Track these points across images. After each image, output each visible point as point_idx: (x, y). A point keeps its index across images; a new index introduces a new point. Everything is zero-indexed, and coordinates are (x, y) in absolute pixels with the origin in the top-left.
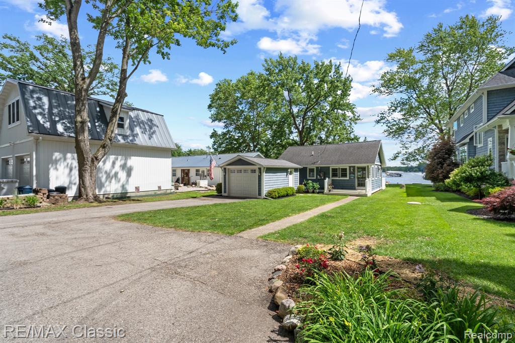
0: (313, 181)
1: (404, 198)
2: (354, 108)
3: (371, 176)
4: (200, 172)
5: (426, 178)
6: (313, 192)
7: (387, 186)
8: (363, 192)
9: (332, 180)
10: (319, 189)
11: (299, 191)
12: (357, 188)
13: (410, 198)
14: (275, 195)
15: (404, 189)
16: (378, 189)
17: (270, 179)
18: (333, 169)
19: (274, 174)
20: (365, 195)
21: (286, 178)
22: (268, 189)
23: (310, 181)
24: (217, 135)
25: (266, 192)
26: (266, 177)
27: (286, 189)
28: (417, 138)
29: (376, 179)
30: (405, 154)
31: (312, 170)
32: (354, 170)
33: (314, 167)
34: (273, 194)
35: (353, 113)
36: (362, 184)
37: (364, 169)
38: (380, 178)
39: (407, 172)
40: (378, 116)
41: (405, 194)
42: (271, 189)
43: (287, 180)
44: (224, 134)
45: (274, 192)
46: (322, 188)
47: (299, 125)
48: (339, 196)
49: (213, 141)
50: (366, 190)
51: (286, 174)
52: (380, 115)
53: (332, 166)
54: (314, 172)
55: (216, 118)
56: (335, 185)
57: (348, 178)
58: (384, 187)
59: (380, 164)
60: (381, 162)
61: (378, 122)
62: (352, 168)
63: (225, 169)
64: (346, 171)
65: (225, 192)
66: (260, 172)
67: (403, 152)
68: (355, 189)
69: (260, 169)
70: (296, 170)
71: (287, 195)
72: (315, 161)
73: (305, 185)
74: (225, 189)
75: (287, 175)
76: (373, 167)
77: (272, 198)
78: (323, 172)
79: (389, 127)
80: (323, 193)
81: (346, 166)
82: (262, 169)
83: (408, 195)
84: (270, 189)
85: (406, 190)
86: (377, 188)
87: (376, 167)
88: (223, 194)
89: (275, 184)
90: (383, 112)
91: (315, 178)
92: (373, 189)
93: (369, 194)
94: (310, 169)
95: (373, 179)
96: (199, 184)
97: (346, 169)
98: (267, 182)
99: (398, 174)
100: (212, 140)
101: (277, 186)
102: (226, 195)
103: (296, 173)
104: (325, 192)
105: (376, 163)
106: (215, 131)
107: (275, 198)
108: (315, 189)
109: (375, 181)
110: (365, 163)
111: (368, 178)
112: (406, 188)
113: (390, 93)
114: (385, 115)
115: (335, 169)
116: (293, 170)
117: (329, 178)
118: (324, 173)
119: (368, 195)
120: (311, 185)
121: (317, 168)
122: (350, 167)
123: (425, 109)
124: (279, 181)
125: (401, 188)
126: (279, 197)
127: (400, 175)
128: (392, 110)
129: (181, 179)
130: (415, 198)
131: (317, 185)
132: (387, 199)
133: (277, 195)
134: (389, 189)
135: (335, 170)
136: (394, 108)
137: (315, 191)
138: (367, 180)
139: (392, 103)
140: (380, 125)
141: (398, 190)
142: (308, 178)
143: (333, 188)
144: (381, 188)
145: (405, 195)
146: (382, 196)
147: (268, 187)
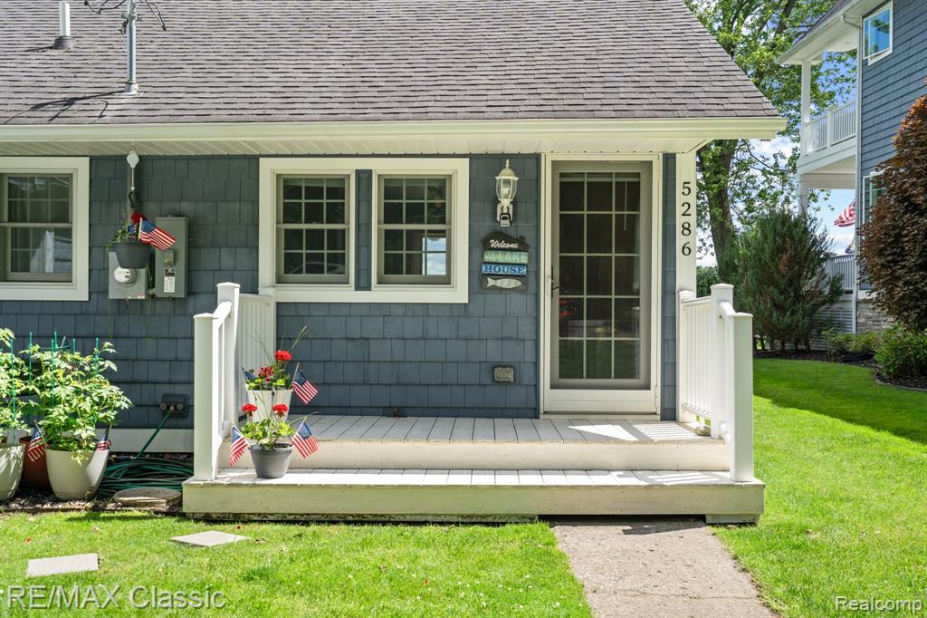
18: (290, 188)
32: (526, 197)
37: (625, 187)
57: (459, 293)
62: (503, 178)
68: (528, 411)
91: (78, 290)
104: (206, 472)
117: (250, 287)
118: (193, 230)
121: (105, 165)
122: (484, 165)
131: (85, 386)
135: (314, 204)
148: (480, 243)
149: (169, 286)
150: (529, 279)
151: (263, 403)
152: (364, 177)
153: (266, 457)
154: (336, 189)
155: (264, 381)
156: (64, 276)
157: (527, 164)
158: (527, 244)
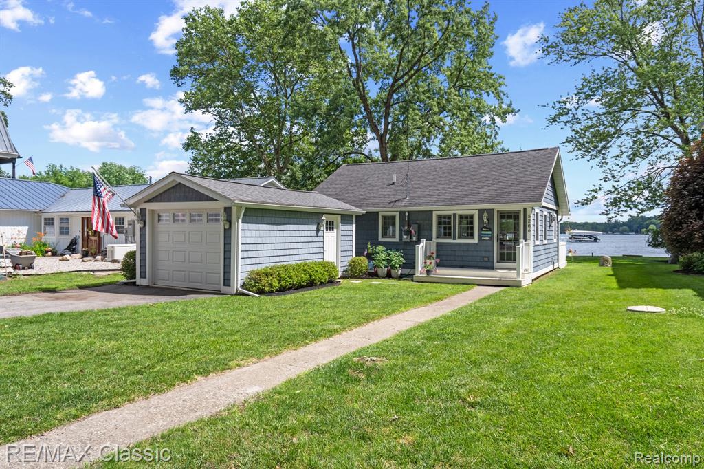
0: (389, 246)
1: (614, 292)
2: (500, 85)
3: (531, 234)
4: (126, 225)
5: (655, 244)
6: (389, 276)
7: (569, 259)
8: (511, 275)
9: (438, 245)
10: (402, 266)
11: (353, 273)
12: (496, 264)
13: (628, 291)
14: (271, 285)
15: (608, 269)
16: (550, 268)
17: (260, 240)
18: (439, 217)
19: (275, 227)
20: (517, 284)
21: (316, 239)
22: (249, 268)
23: (381, 248)
24: (201, 143)
25: (245, 275)
26: (244, 233)
27: (306, 268)
28: (635, 156)
29: (545, 242)
30: (611, 192)
31: (389, 220)
32: (491, 219)
33: (393, 211)
34: (264, 282)
35: (498, 95)
36: (509, 256)
37: (515, 216)
38: (555, 241)
39: (607, 233)
40: (554, 107)
41: (613, 279)
42: (263, 266)
43: (321, 244)
44: (214, 141)
45: (267, 274)
46: (410, 263)
47: (379, 122)
48: (450, 286)
49: (192, 156)
50: (517, 269)
51: (314, 227)
52: (558, 106)
53: (440, 210)
54: (394, 224)
55: (195, 103)
56: (445, 258)
57: (475, 240)
58: (563, 263)
59: (554, 207)
60: (557, 204)
61: (554, 120)
62: (485, 215)
63: (143, 212)
64: (472, 223)
65: (143, 275)
66: (229, 221)
67: (608, 186)
68: (491, 267)
69: (228, 210)
70: (346, 218)
71: (311, 284)
72: (398, 196)
73: (370, 257)
74: (143, 266)
75: (318, 230)
76: (538, 213)
77: (261, 292)
78: (417, 224)
79: (577, 132)
80: (410, 276)
81: (472, 209)
82: (234, 210)
83: (623, 284)
84: (255, 268)
85: (614, 269)
86: (547, 263)
87: (546, 213)
88: (138, 280)
89: (279, 253)
90: (564, 99)
91: (396, 240)
92: (536, 268)
93: (526, 280)
94: (385, 218)
95: (537, 242)
96: (112, 252)
97: (472, 217)
98: (248, 247)
99: (590, 237)
100: (190, 154)
101: (282, 259)
102: (145, 282)
103: (348, 227)
104: (418, 274)
105: (544, 204)
106: (195, 133)
107: (271, 293)
108: (393, 267)
109: (542, 247)
110: (517, 202)
111: (525, 239)
112: (614, 265)
113: (580, 56)
114: (568, 106)
115: (445, 217)
116: (339, 217)
117: (429, 238)
118: (419, 227)
119: (523, 284)
120: (383, 256)
121: (402, 213)
122: (481, 212)
123: (654, 93)
124: (292, 246)
125: (602, 265)
126: (282, 290)
127: (596, 240)
128: (583, 96)
129: (80, 241)
130: (642, 292)
131: (397, 258)
132: (570, 295)
133: (276, 285)
134: (574, 266)
135: (444, 221)
136: (587, 90)
137: (393, 271)
138: (521, 245)
139: (585, 80)
140: (557, 126)
141: (594, 270)
142: (381, 239)
143: (438, 265)
144: (556, 266)
145: (613, 283)
146: (558, 286)
147: (254, 261)
148: (480, 229)
149: (414, 239)
150: (492, 238)
151: (428, 262)
152: (455, 215)
153: (429, 272)
154: (449, 217)
155: (429, 258)
156: (394, 236)
157: (491, 212)
158: (491, 230)
